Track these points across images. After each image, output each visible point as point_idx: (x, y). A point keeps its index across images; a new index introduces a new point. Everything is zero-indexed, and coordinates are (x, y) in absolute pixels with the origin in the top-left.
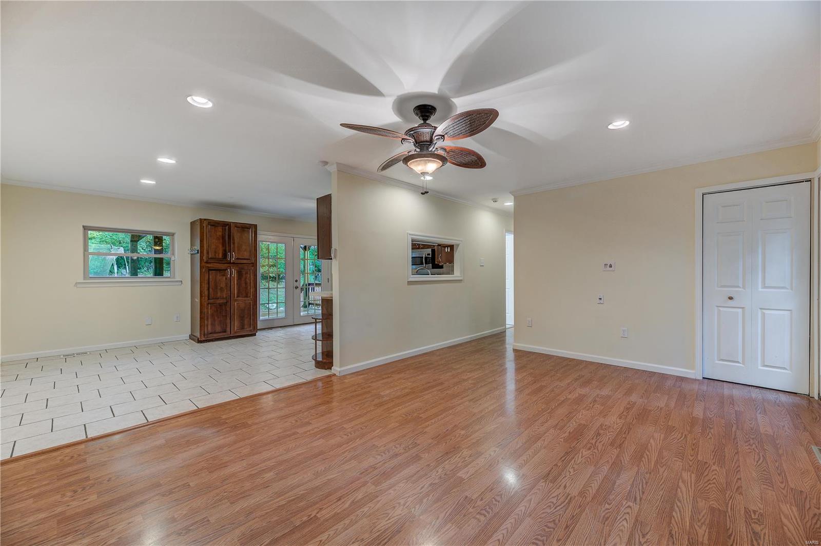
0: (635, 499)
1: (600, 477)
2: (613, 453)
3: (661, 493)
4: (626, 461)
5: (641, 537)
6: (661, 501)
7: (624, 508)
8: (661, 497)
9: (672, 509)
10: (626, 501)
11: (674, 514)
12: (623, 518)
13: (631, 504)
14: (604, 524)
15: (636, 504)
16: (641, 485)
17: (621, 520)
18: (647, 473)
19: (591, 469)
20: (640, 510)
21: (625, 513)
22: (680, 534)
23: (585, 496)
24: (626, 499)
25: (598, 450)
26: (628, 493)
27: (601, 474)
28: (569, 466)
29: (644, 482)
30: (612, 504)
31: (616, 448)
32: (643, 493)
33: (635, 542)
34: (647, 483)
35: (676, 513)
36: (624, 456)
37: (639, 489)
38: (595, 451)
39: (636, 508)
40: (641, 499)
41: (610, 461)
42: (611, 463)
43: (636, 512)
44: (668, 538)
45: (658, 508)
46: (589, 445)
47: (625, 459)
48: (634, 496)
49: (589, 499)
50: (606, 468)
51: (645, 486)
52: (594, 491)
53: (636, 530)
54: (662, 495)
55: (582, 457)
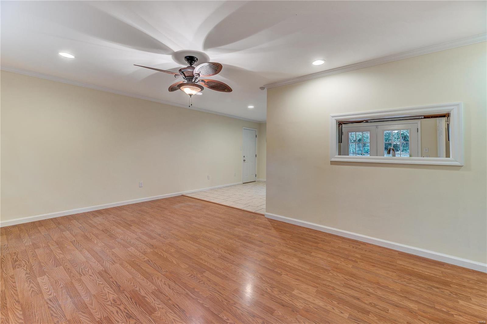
0: (50, 300)
1: (83, 293)
2: (97, 313)
3: (37, 318)
4: (81, 316)
5: (34, 290)
6: (34, 313)
7: (53, 292)
8: (35, 315)
9: (24, 314)
10: (54, 295)
11: (21, 313)
12: (49, 288)
13: (50, 297)
14: (55, 280)
15: (48, 299)
16: (54, 310)
17: (49, 287)
18: (58, 322)
19: (93, 292)
20: (43, 298)
21: (50, 291)
22: (13, 306)
23: (77, 280)
24: (55, 296)
25: (109, 305)
26: (57, 300)
27: (85, 295)
28: (106, 283)
29: (54, 314)
30: (60, 288)
31: (101, 319)
32: (49, 308)
33: (35, 286)
34: (52, 315)
35: (20, 314)
36: (87, 319)
37: (53, 307)
38: (109, 303)
39: (46, 297)
40: (47, 303)
41: (91, 306)
42: (88, 305)
43: (44, 296)
44: (19, 299)
45: (33, 308)
46: (119, 302)
47: (84, 317)
48: (53, 301)
49: (73, 281)
50: (87, 300)
51: (51, 312)
52: (76, 286)
53: (38, 290)
54: (35, 316)
55: (108, 292)
